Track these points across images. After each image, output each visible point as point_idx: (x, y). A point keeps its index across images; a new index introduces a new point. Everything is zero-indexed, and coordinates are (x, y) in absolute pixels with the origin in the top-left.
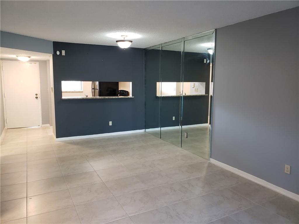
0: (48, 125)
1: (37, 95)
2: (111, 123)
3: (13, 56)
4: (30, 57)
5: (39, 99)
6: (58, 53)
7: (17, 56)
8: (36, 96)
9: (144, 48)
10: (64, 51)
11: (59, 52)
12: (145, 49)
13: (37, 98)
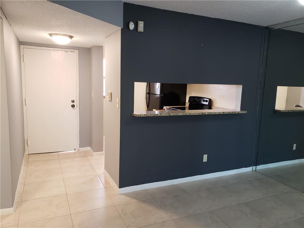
0: (88, 149)
1: (73, 101)
2: (205, 158)
3: (43, 35)
4: (71, 37)
5: (77, 108)
6: (132, 26)
7: (51, 35)
8: (73, 104)
9: (265, 25)
10: (143, 22)
11: (133, 24)
12: (267, 27)
13: (73, 106)
